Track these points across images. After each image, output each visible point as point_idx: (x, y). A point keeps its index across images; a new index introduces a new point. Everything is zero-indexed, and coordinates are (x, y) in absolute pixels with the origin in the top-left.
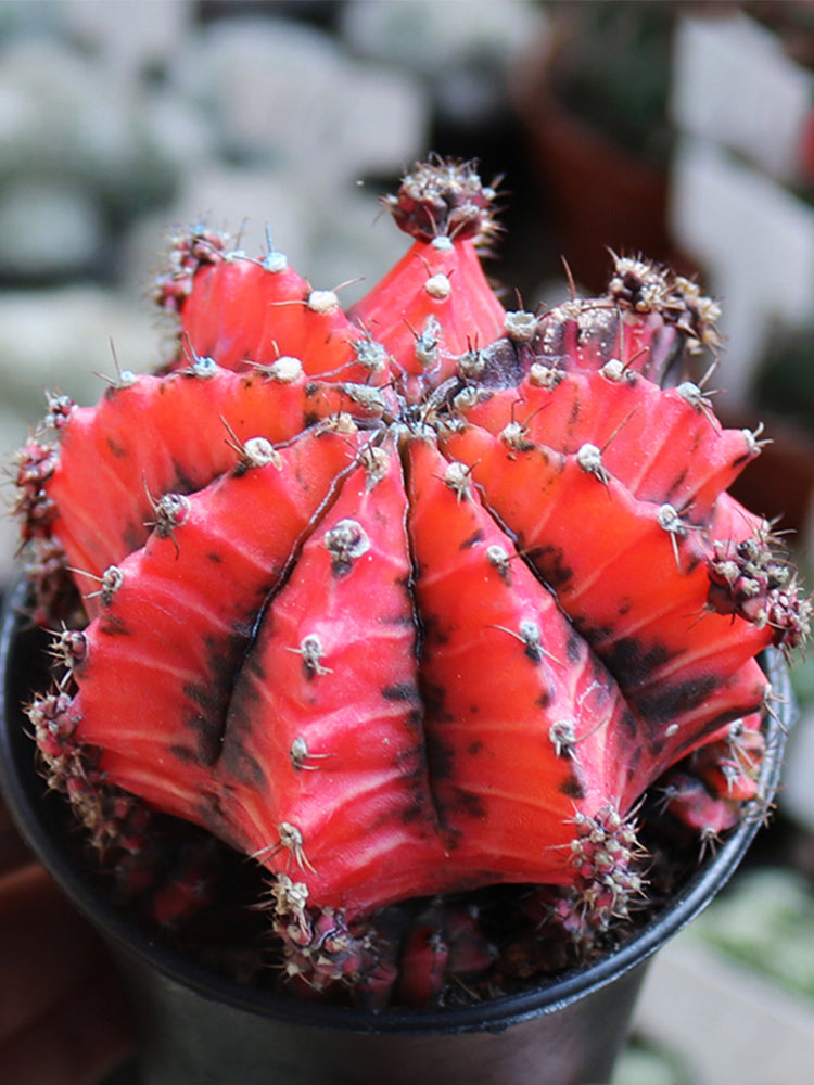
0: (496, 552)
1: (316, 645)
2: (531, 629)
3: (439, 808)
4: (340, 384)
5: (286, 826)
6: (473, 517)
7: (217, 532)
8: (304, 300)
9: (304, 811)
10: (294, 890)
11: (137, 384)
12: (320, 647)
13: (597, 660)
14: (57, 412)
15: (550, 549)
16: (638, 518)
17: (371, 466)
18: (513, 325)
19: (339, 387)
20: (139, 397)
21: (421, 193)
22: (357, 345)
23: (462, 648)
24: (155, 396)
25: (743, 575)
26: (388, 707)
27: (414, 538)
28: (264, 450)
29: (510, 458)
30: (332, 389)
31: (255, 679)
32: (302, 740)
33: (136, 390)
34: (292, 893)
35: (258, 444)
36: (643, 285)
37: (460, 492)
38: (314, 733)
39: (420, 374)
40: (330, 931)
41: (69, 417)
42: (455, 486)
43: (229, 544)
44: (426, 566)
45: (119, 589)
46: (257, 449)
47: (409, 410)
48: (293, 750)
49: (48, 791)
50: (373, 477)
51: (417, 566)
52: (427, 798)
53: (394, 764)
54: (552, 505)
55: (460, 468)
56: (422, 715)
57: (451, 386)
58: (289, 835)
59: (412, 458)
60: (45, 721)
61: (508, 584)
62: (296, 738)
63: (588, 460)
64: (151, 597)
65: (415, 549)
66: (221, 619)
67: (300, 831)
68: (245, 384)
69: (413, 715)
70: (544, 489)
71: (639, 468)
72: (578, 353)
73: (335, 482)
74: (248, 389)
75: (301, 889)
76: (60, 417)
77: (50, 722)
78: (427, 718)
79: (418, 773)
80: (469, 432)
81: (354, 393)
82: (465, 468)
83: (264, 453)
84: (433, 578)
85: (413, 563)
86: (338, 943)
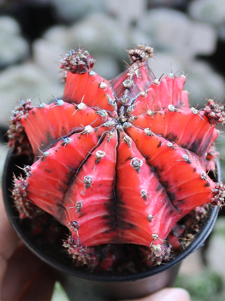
0: (170, 144)
1: (144, 192)
2: (186, 157)
3: (176, 207)
4: (102, 125)
5: (153, 235)
6: (157, 139)
7: (99, 179)
8: (77, 109)
9: (155, 229)
10: (158, 247)
11: (50, 153)
12: (146, 191)
13: (190, 151)
14: (28, 171)
15: (170, 134)
16: (188, 115)
17: (128, 141)
18: (127, 85)
19: (102, 126)
20: (52, 156)
21: (77, 63)
22: (98, 113)
23: (168, 170)
24: (56, 154)
25: (216, 113)
26: (158, 193)
27: (141, 150)
28: (101, 153)
29: (152, 119)
30: (100, 127)
31: (122, 206)
32: (150, 214)
33: (50, 155)
34: (158, 248)
35: (99, 153)
36: (140, 55)
37: (151, 135)
38: (151, 211)
39: (114, 110)
40: (164, 249)
41: (32, 170)
42: (149, 134)
43: (102, 180)
44: (149, 156)
45: (82, 206)
46: (99, 154)
47: (118, 120)
48: (149, 218)
49: (73, 260)
50: (130, 144)
51: (146, 157)
52: (173, 207)
53: (164, 204)
54: (167, 124)
55: (147, 129)
56: (165, 189)
57: (123, 109)
58: (155, 237)
59: (129, 132)
60: (72, 246)
61: (176, 150)
62: (148, 215)
63: (172, 109)
64: (90, 203)
65: (143, 153)
66: (106, 197)
67: (157, 234)
68: (79, 138)
69: (163, 191)
70: (163, 121)
71: (170, 101)
72: (138, 81)
73: (115, 149)
74: (80, 139)
75: (159, 246)
76: (30, 172)
77: (73, 245)
78: (166, 189)
79: (169, 203)
80: (138, 118)
81: (106, 125)
82: (148, 128)
83: (102, 154)
84: (152, 158)
85: (144, 157)
86: (168, 251)
